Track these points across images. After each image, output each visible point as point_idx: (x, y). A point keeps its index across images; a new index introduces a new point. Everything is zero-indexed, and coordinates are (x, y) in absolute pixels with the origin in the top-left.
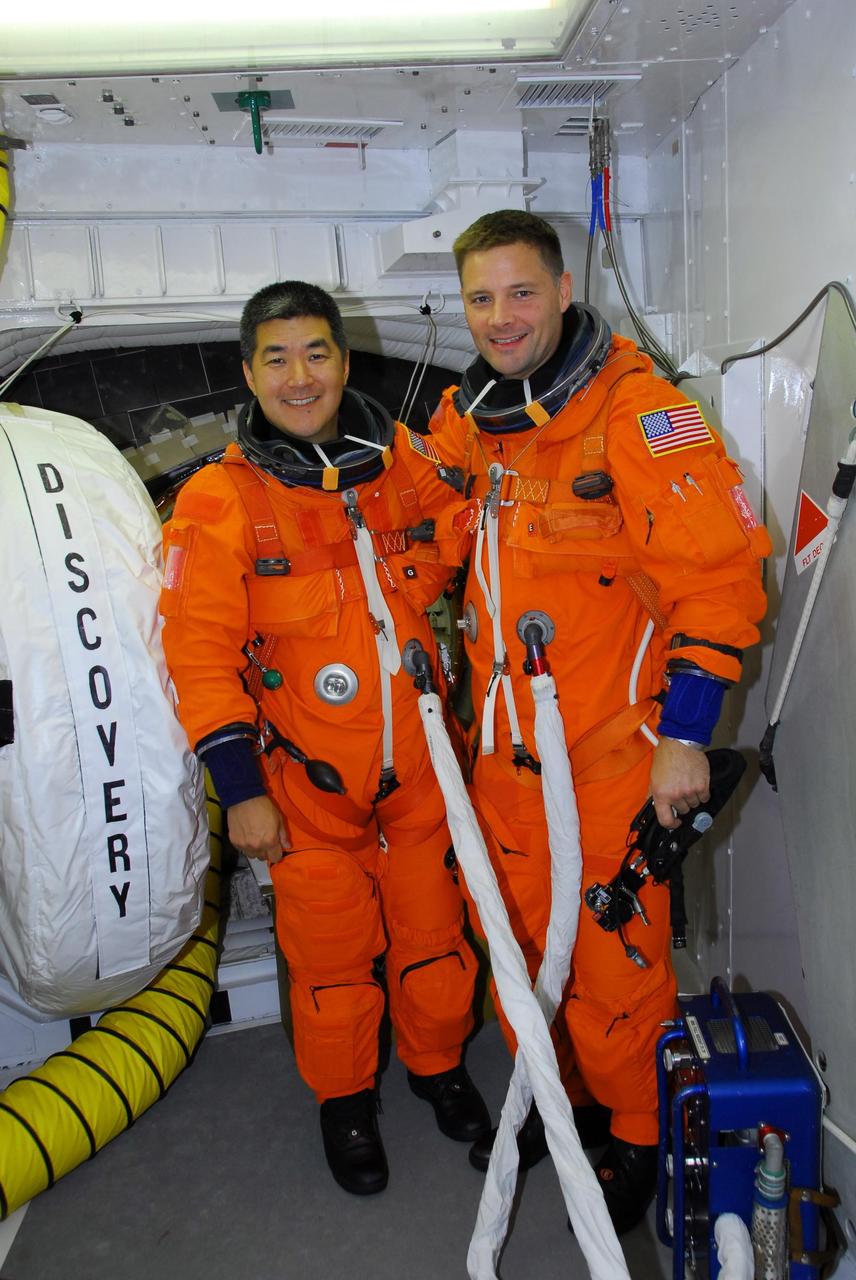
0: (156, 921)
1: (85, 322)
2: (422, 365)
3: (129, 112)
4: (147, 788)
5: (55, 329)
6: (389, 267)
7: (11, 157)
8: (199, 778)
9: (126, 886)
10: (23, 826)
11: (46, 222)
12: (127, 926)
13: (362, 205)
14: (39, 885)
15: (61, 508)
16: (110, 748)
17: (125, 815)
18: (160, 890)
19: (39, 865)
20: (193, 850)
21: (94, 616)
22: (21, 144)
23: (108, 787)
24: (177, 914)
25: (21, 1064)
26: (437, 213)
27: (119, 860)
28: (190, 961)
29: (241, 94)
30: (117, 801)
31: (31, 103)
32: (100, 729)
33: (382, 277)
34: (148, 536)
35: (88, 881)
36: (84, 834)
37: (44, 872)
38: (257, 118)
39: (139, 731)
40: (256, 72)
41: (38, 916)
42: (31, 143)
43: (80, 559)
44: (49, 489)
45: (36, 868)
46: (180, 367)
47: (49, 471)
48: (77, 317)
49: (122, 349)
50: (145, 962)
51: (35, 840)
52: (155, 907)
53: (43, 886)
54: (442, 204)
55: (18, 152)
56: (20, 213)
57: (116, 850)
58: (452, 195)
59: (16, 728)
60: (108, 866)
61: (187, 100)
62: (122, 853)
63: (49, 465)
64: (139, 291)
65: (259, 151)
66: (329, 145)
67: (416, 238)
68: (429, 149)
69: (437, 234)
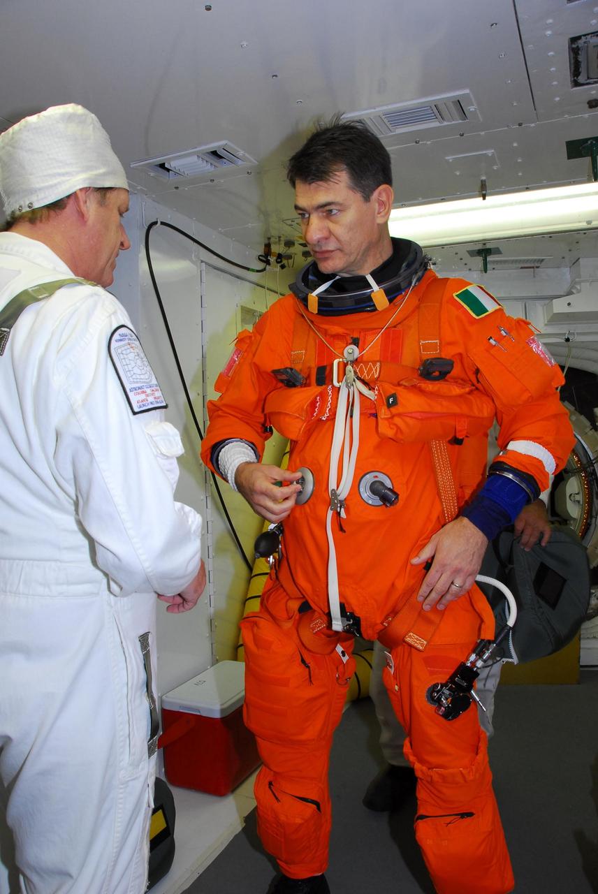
6: (548, 320)
26: (572, 295)
29: (479, 250)
33: (546, 325)
38: (485, 259)
40: (484, 242)
54: (574, 291)
58: (578, 286)
61: (457, 254)
65: (486, 272)
66: (522, 268)
67: (559, 306)
68: (570, 267)
69: (569, 304)
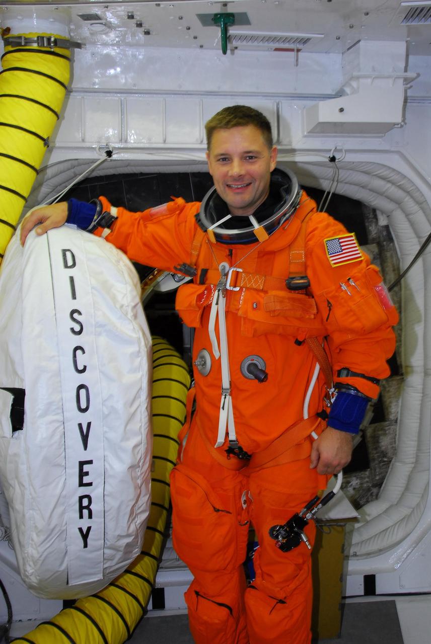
0: (107, 551)
1: (114, 157)
2: (329, 193)
3: (146, 26)
4: (107, 466)
5: (94, 161)
6: (309, 130)
7: (73, 53)
8: (144, 462)
9: (89, 529)
10: (24, 484)
11: (96, 94)
12: (89, 554)
13: (295, 89)
14: (32, 522)
15: (72, 279)
16: (85, 438)
17: (92, 483)
18: (112, 533)
19: (33, 509)
20: (136, 508)
21: (84, 352)
22: (79, 46)
23: (82, 464)
24: (122, 549)
25: (30, 620)
26: (345, 96)
27: (85, 512)
28: (138, 569)
29: (216, 15)
30: (87, 474)
31: (85, 20)
32: (80, 425)
33: (305, 136)
34: (129, 299)
35: (64, 524)
36: (64, 493)
37: (35, 513)
38: (225, 31)
39: (106, 429)
41: (31, 542)
42: (85, 45)
43: (80, 313)
44: (66, 266)
45: (31, 511)
46: (178, 186)
47: (68, 254)
48: (109, 154)
49: (142, 174)
50: (100, 577)
51: (31, 494)
52: (108, 543)
53: (34, 524)
54: (348, 90)
55: (77, 50)
56: (74, 88)
57: (83, 505)
58: (354, 84)
59: (25, 420)
60: (78, 515)
61: (181, 18)
62: (88, 507)
63: (69, 250)
64: (150, 139)
65: (225, 52)
66: (277, 50)
67: (328, 112)
68: (343, 53)
69: (342, 110)
